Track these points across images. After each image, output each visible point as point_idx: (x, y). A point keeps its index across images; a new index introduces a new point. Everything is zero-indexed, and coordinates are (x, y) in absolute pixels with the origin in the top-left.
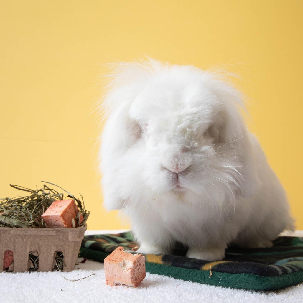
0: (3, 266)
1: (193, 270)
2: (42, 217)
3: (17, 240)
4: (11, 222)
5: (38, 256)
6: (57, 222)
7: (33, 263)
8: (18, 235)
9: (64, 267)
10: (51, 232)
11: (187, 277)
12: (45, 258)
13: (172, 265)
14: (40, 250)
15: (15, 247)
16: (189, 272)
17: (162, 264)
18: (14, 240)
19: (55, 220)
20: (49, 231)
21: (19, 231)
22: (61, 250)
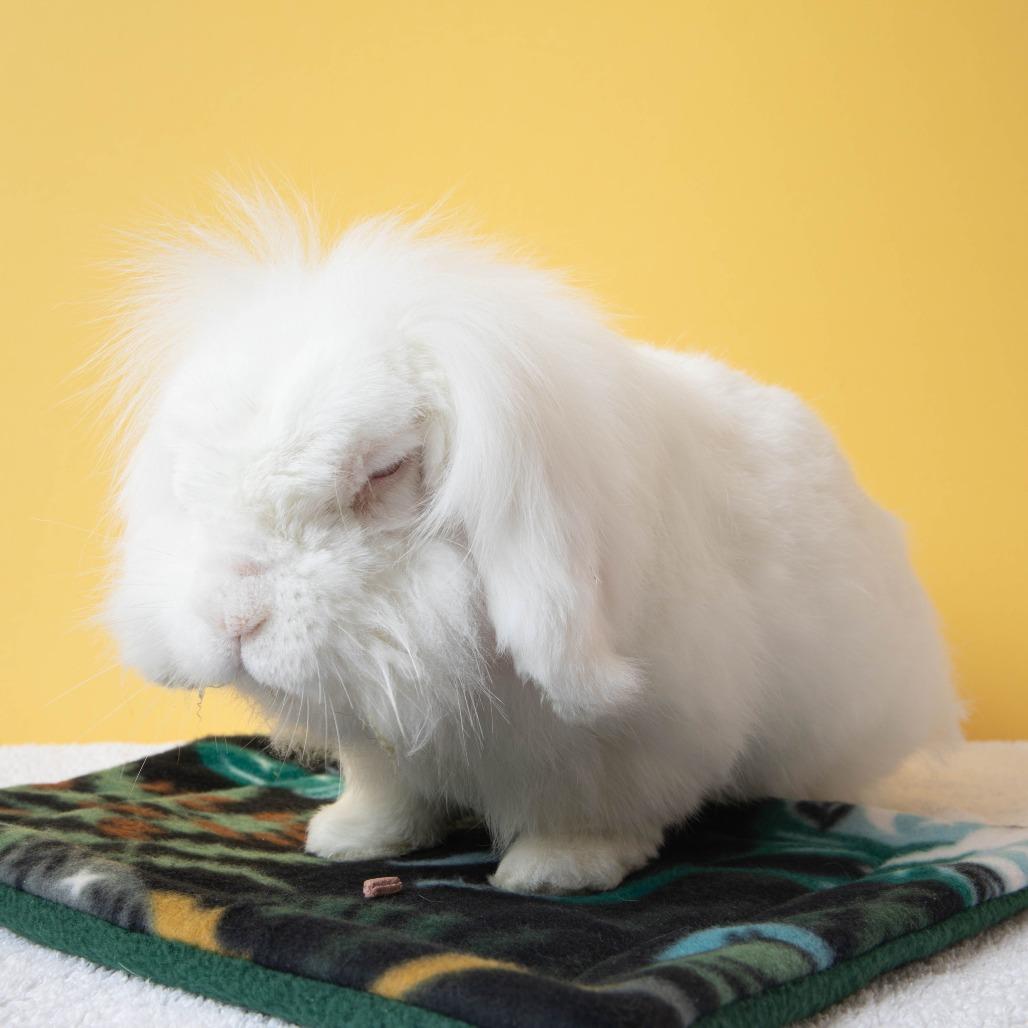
1: (342, 989)
11: (316, 1018)
13: (256, 961)
16: (324, 998)
17: (216, 953)
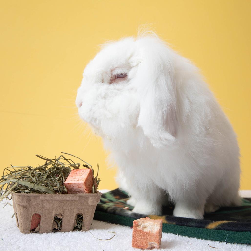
0: (30, 228)
1: (199, 228)
2: (65, 184)
3: (44, 204)
4: (40, 188)
5: (62, 218)
6: (79, 188)
7: (57, 224)
8: (46, 200)
9: (83, 228)
10: (75, 197)
11: (193, 234)
12: (67, 220)
14: (64, 213)
15: (42, 210)
16: (195, 230)
18: (42, 204)
19: (77, 186)
20: (73, 196)
21: (47, 197)
22: (82, 213)
